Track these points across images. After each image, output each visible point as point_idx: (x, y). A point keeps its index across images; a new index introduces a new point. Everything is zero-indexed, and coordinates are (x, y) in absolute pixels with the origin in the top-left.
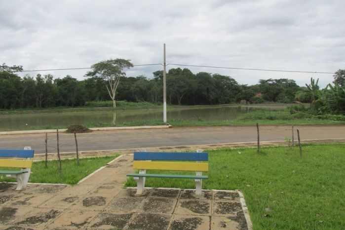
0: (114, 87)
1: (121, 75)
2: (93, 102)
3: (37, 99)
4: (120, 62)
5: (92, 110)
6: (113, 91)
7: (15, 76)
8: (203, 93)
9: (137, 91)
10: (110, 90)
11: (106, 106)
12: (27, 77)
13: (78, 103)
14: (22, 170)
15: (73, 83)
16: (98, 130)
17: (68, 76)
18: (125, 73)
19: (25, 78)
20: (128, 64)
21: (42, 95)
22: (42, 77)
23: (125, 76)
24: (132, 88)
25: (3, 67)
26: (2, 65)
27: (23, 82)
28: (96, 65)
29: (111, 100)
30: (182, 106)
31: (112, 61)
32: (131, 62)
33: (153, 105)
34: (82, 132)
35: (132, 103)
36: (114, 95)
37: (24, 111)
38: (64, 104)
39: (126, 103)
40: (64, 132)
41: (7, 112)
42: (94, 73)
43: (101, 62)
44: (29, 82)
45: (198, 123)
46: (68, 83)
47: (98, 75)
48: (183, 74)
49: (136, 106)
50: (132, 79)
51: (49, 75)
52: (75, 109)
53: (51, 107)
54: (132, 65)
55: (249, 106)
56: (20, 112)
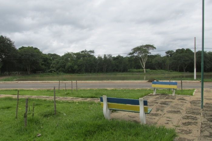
0: (144, 61)
1: (148, 54)
3: (104, 68)
4: (148, 46)
5: (132, 74)
6: (144, 63)
7: (92, 56)
9: (156, 63)
10: (142, 63)
11: (140, 72)
13: (125, 70)
15: (122, 59)
17: (119, 55)
18: (150, 53)
19: (98, 57)
21: (106, 65)
22: (107, 56)
23: (151, 55)
24: (153, 62)
25: (85, 51)
27: (97, 59)
28: (134, 48)
29: (143, 68)
30: (186, 73)
31: (143, 46)
32: (154, 46)
33: (167, 72)
35: (154, 71)
36: (144, 65)
37: (98, 74)
38: (117, 71)
39: (151, 70)
40: (147, 82)
41: (91, 74)
42: (133, 53)
43: (137, 47)
44: (100, 58)
46: (119, 58)
47: (135, 55)
48: (186, 53)
49: (157, 72)
51: (110, 55)
52: (123, 73)
53: (111, 72)
54: (155, 48)
56: (96, 74)
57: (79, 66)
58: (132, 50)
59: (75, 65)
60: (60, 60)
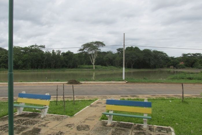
0: (94, 57)
1: (98, 51)
2: (82, 66)
3: (52, 64)
4: (98, 43)
5: (81, 71)
7: (41, 51)
8: (146, 61)
9: (107, 60)
10: (92, 59)
11: (89, 68)
12: (47, 52)
13: (74, 66)
14: (44, 106)
15: (72, 55)
16: (85, 83)
17: (69, 51)
18: (100, 50)
19: (46, 52)
20: (102, 44)
21: (54, 61)
22: (55, 51)
23: (101, 51)
24: (104, 58)
25: (35, 46)
26: (35, 45)
27: (45, 54)
28: (84, 45)
29: (92, 65)
30: (133, 69)
31: (93, 42)
32: (104, 43)
33: (116, 68)
34: (76, 84)
35: (104, 67)
36: (94, 62)
37: (45, 70)
38: (66, 67)
39: (101, 67)
40: (66, 84)
41: (36, 71)
42: (83, 50)
43: (87, 43)
44: (48, 54)
45: (143, 81)
46: (69, 55)
47: (85, 51)
48: (134, 50)
49: (106, 68)
50: (104, 53)
51: (59, 50)
52: (72, 69)
53: (59, 68)
54: (104, 45)
55: (176, 70)
56: (43, 70)
57: (23, 61)
58: (82, 46)
59: (19, 60)
60: (3, 54)
